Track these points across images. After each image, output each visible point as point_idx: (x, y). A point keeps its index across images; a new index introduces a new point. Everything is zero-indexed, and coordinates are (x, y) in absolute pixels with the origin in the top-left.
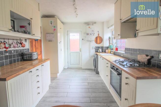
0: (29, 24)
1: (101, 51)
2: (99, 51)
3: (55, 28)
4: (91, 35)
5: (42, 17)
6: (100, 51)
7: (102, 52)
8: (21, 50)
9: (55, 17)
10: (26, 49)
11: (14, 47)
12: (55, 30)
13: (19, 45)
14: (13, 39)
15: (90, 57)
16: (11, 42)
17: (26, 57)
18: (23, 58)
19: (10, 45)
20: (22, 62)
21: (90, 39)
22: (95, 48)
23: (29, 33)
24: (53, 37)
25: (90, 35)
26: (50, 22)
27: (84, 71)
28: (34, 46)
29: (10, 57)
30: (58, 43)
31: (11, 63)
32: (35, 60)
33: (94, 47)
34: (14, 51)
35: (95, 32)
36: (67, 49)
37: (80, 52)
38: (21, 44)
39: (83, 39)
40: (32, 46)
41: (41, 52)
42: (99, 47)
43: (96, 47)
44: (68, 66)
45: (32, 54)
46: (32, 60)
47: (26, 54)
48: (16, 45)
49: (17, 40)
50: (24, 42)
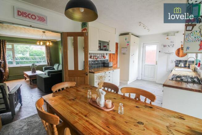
0: (108, 44)
1: (183, 65)
2: (179, 66)
3: (129, 43)
4: (169, 46)
5: (119, 36)
6: (181, 65)
7: (185, 67)
8: (103, 60)
9: (129, 34)
10: (106, 60)
11: (100, 58)
12: (128, 45)
13: (102, 57)
14: (100, 54)
15: (167, 71)
16: (99, 55)
17: (106, 65)
18: (104, 65)
19: (98, 57)
20: (104, 68)
21: (167, 51)
22: (175, 62)
23: (108, 50)
24: (126, 51)
25: (167, 46)
26: (125, 39)
27: (157, 85)
28: (111, 58)
29: (98, 64)
30: (130, 56)
31: (98, 67)
32: (110, 67)
33: (175, 60)
34: (100, 60)
35: (174, 44)
36: (142, 61)
37: (156, 65)
38: (103, 56)
39: (160, 52)
40: (110, 58)
41: (117, 62)
42: (180, 61)
43: (177, 61)
44: (142, 78)
45: (109, 63)
46: (108, 67)
47: (106, 63)
48: (101, 58)
49: (102, 54)
50: (105, 55)
